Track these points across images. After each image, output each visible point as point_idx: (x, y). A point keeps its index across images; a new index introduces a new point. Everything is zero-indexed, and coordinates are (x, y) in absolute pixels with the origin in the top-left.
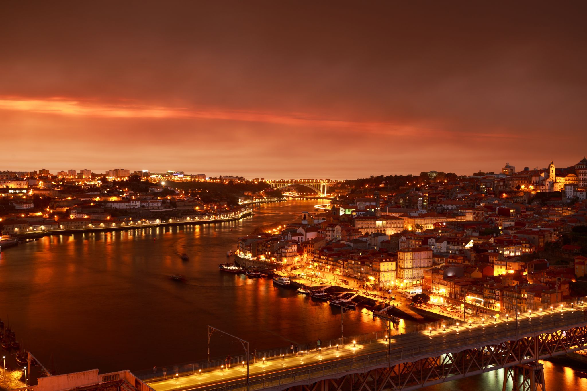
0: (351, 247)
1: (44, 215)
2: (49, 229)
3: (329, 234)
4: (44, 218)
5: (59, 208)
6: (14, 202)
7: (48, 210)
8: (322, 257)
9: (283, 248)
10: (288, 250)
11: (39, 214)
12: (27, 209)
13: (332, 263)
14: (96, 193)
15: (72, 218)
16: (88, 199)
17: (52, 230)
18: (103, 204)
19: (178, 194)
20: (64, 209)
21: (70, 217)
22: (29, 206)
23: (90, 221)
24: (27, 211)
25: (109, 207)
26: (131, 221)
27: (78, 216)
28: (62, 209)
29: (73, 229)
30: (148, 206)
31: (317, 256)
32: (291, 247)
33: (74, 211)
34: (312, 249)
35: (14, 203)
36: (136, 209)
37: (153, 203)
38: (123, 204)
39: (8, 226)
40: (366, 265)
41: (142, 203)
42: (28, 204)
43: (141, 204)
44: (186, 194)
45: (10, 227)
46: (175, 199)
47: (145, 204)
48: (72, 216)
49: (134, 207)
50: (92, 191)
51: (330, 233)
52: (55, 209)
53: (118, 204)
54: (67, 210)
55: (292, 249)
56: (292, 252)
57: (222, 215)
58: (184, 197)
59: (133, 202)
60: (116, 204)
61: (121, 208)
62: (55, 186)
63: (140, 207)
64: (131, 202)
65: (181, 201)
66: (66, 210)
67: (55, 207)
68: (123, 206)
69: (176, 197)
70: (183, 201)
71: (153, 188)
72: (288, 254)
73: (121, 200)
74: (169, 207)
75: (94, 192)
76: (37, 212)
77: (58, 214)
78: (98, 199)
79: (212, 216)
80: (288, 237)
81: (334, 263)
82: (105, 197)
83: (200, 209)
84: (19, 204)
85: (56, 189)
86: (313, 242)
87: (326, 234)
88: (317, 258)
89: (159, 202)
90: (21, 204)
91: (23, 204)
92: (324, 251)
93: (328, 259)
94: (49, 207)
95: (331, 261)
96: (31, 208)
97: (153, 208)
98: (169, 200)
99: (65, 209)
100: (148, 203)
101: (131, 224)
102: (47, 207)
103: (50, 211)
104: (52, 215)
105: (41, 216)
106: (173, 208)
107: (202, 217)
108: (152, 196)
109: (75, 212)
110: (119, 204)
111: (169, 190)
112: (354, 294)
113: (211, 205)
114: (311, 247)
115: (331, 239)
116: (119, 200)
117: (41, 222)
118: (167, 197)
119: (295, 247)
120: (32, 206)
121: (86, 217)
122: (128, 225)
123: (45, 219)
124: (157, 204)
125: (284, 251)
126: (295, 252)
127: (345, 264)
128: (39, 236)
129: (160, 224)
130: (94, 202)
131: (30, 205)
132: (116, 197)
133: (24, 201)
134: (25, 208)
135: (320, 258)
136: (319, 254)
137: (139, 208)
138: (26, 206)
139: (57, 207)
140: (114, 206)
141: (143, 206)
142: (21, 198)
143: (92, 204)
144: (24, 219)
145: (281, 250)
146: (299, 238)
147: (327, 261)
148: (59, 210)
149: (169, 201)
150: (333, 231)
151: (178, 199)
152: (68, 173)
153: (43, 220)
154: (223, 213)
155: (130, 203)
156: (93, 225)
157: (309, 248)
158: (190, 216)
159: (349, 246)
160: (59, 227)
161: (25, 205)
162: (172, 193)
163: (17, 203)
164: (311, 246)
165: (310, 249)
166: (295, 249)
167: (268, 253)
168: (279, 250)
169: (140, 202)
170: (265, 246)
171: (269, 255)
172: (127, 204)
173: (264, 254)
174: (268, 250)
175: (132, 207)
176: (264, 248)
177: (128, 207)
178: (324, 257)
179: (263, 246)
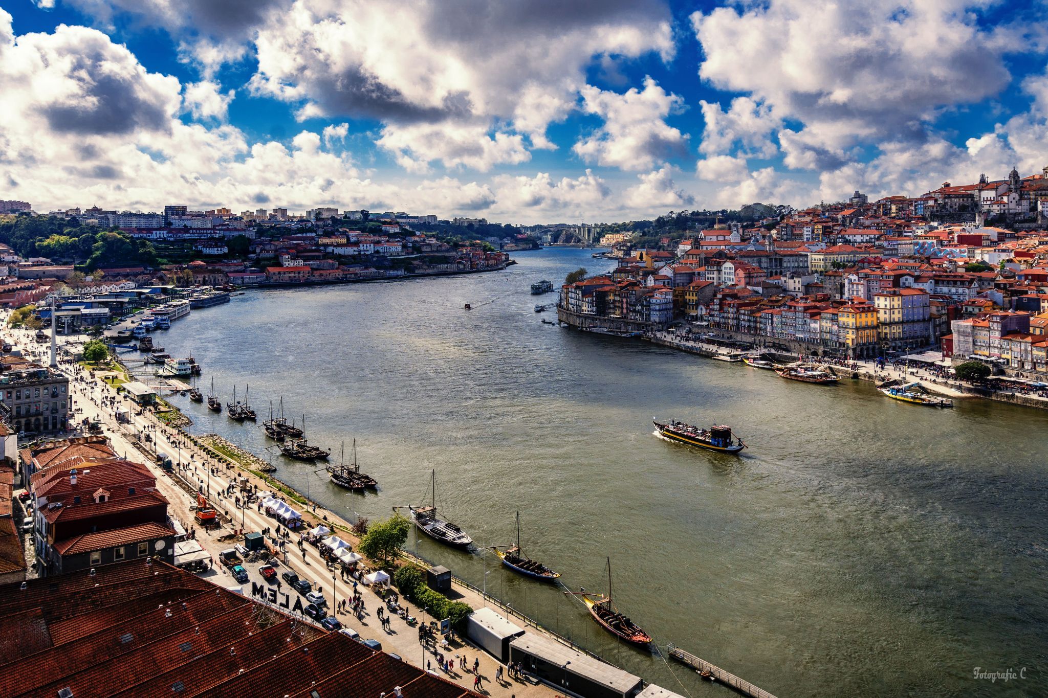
0: (759, 293)
2: (254, 281)
4: (244, 267)
5: (264, 252)
6: (200, 245)
9: (652, 296)
10: (661, 300)
13: (746, 317)
14: (309, 234)
17: (258, 283)
18: (322, 248)
19: (420, 236)
20: (271, 254)
22: (221, 250)
23: (311, 272)
25: (330, 253)
27: (292, 264)
28: (269, 254)
30: (384, 251)
31: (716, 307)
32: (664, 296)
34: (695, 298)
35: (199, 247)
36: (367, 255)
37: (391, 247)
38: (349, 248)
39: (197, 277)
41: (376, 247)
43: (374, 248)
45: (200, 278)
46: (417, 242)
47: (379, 248)
49: (365, 253)
50: (302, 233)
51: (714, 275)
52: (259, 255)
53: (343, 248)
55: (665, 298)
56: (666, 303)
58: (429, 239)
59: (363, 246)
60: (340, 248)
61: (347, 253)
63: (373, 252)
64: (361, 245)
65: (426, 244)
66: (274, 256)
67: (258, 251)
68: (350, 251)
69: (419, 240)
70: (430, 244)
72: (661, 305)
73: (346, 243)
74: (412, 253)
75: (306, 232)
77: (264, 260)
80: (649, 282)
81: (752, 319)
84: (207, 247)
86: (696, 288)
87: (707, 276)
88: (716, 310)
95: (744, 314)
98: (411, 243)
100: (383, 248)
104: (255, 263)
105: (241, 264)
106: (417, 254)
108: (388, 238)
109: (288, 258)
111: (407, 229)
114: (693, 295)
115: (716, 284)
117: (241, 272)
118: (407, 239)
119: (669, 295)
120: (226, 250)
123: (246, 267)
124: (396, 249)
125: (654, 301)
126: (670, 303)
127: (775, 319)
136: (720, 304)
137: (371, 254)
140: (338, 251)
141: (377, 252)
145: (648, 299)
148: (264, 255)
149: (411, 245)
152: (255, 214)
153: (244, 270)
155: (359, 246)
157: (688, 297)
161: (216, 249)
163: (204, 247)
165: (690, 298)
166: (669, 299)
167: (625, 306)
168: (646, 299)
169: (372, 245)
170: (619, 295)
171: (627, 308)
172: (356, 249)
173: (619, 307)
174: (625, 300)
175: (362, 253)
176: (618, 298)
177: (356, 253)
178: (729, 309)
179: (615, 295)
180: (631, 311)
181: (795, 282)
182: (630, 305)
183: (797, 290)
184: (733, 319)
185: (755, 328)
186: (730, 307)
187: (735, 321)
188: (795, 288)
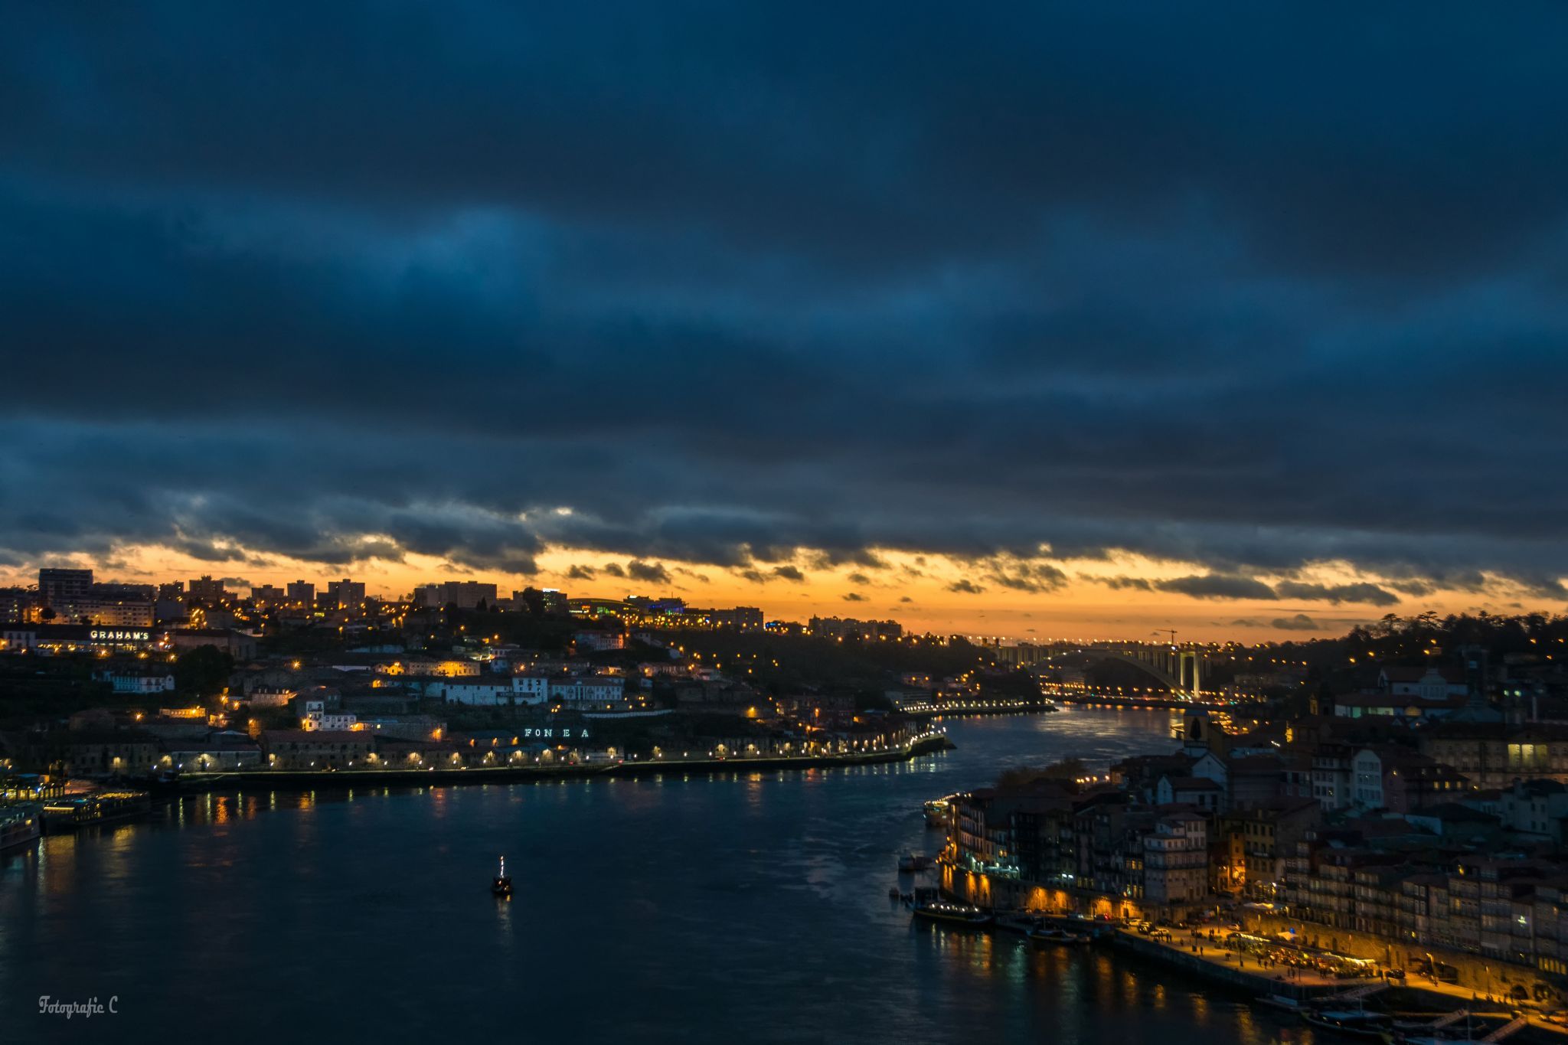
0: (1435, 834)
1: (212, 717)
2: (230, 765)
3: (1327, 784)
4: (210, 727)
5: (263, 692)
6: (107, 670)
7: (224, 699)
8: (1324, 868)
9: (1150, 831)
10: (1173, 842)
11: (194, 712)
12: (151, 695)
13: (1371, 893)
14: (389, 649)
15: (309, 729)
16: (364, 668)
17: (239, 770)
18: (414, 685)
19: (680, 662)
20: (280, 696)
21: (300, 726)
22: (157, 684)
23: (373, 745)
24: (152, 703)
25: (436, 699)
26: (516, 747)
27: (330, 723)
28: (274, 696)
29: (312, 769)
30: (574, 697)
31: (1302, 864)
32: (1182, 831)
33: (315, 705)
34: (1269, 841)
35: (107, 674)
36: (532, 707)
37: (594, 689)
38: (485, 689)
39: (88, 751)
40: (1543, 900)
41: (554, 687)
42: (153, 676)
43: (550, 689)
44: (706, 662)
45: (95, 752)
46: (668, 676)
47: (564, 692)
48: (308, 724)
49: (525, 703)
50: (373, 643)
51: (1334, 783)
52: (250, 699)
53: (469, 687)
54: (290, 700)
55: (1184, 837)
56: (1187, 851)
57: (841, 742)
58: (701, 671)
59: (521, 683)
60: (461, 687)
61: (479, 701)
62: (246, 625)
63: (546, 699)
64: (516, 681)
65: (688, 681)
66: (286, 702)
67: (247, 689)
68: (487, 696)
69: (672, 670)
70: (699, 684)
71: (591, 637)
72: (1171, 855)
73: (478, 673)
74: (650, 707)
75: (381, 645)
76: (189, 705)
77: (261, 712)
78: (395, 669)
79: (805, 744)
80: (1160, 794)
81: (1382, 896)
82: (421, 664)
83: (761, 714)
84: (125, 675)
85: (249, 632)
86: (1271, 813)
87: (1316, 783)
88: (1302, 873)
89: (613, 684)
90: (132, 675)
91: (140, 676)
92: (1328, 845)
93: (1351, 879)
94: (226, 690)
95: (1366, 885)
96: (166, 691)
97: (594, 707)
98: (649, 678)
99: (284, 698)
100: (573, 688)
101: (517, 762)
102: (221, 692)
103: (231, 702)
104: (238, 719)
105: (202, 721)
106: (665, 708)
107: (772, 743)
108: (588, 665)
109: (319, 710)
110: (471, 689)
111: (645, 644)
112: (1506, 1022)
113: (800, 702)
114: (1263, 833)
115: (1336, 806)
116: (473, 673)
117: (202, 740)
118: (640, 667)
119: (1196, 829)
120: (169, 683)
121: (357, 727)
122: (505, 763)
123: (215, 729)
124: (608, 692)
125: (1155, 843)
126: (1198, 850)
127: (1434, 900)
128: (193, 789)
129: (622, 766)
130: (385, 677)
131: (161, 680)
132: (461, 664)
133: (142, 667)
134: (144, 689)
135: (1313, 873)
136: (1310, 857)
137: (542, 703)
138: (149, 684)
139: (255, 691)
140: (455, 694)
141: (558, 699)
142: (131, 656)
143: (376, 684)
144: (142, 727)
145: (1139, 838)
146: (1202, 798)
147: (1346, 887)
148: (263, 699)
149: (649, 684)
150: (1346, 772)
151: (679, 679)
152: (286, 593)
153: (208, 736)
154: (845, 735)
155: (511, 684)
156: (382, 757)
157: (1253, 838)
158: (727, 741)
159: (1426, 830)
160: (265, 759)
161: (144, 681)
162: (658, 656)
163: (117, 674)
164: (1263, 829)
165: (1258, 839)
166: (1196, 840)
167: (1084, 854)
168: (1133, 839)
169: (544, 682)
170: (1070, 826)
171: (1090, 860)
172: (501, 689)
173: (1070, 856)
174: (1084, 839)
175: (518, 701)
176: (1067, 834)
177: (503, 701)
178: (1334, 871)
179: (1062, 825)
180: (1098, 869)
181: (1533, 807)
182: (1098, 852)
183: (1539, 829)
184: (1340, 895)
185: (1391, 919)
186: (1334, 864)
187: (1345, 902)
188: (1534, 825)
